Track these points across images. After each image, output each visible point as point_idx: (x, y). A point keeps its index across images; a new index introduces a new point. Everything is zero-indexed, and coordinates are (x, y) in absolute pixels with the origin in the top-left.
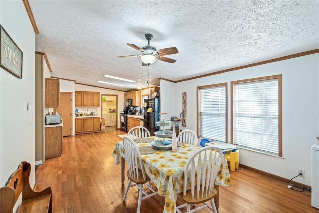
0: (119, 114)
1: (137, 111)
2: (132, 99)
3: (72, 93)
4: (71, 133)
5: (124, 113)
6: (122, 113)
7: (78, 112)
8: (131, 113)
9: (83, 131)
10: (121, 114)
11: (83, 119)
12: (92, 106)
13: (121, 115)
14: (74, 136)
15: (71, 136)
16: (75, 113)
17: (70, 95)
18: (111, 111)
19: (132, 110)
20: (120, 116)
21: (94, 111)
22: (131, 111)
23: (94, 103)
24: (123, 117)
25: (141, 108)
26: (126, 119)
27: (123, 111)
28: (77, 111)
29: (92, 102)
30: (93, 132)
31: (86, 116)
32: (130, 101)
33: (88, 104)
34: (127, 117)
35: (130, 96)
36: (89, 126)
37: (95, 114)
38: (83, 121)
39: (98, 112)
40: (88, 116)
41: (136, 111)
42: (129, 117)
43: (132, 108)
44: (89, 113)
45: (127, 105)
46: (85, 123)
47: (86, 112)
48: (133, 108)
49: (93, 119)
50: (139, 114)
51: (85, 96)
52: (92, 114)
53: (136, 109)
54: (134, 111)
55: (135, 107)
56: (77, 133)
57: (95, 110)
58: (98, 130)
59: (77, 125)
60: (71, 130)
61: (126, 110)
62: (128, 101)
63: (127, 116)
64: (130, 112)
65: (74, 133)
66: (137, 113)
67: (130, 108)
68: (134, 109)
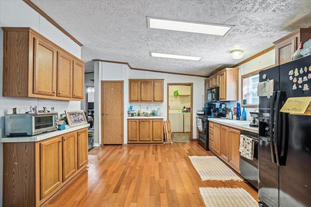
0: (195, 116)
1: (230, 110)
2: (218, 87)
3: (123, 81)
4: (123, 140)
5: (203, 113)
6: (200, 113)
7: (133, 111)
8: (217, 114)
9: (138, 139)
10: (198, 114)
11: (138, 121)
12: (153, 101)
13: (198, 116)
14: (125, 145)
15: (121, 145)
16: (128, 111)
17: (120, 84)
18: (185, 109)
19: (218, 109)
20: (197, 118)
21: (156, 110)
22: (216, 110)
23: (155, 96)
24: (200, 120)
25: (238, 105)
26: (206, 124)
27: (202, 109)
28: (131, 108)
29: (152, 95)
30: (152, 142)
31: (145, 116)
32: (214, 90)
33: (146, 99)
34: (208, 122)
35: (213, 83)
36: (146, 132)
37: (158, 114)
38: (138, 123)
39: (162, 111)
40: (147, 116)
41: (227, 110)
42: (211, 122)
43: (217, 105)
44: (149, 112)
45: (210, 98)
46: (141, 127)
47: (146, 111)
48: (221, 105)
49: (153, 122)
50: (235, 117)
51: (142, 86)
52: (153, 114)
53: (227, 107)
54: (223, 110)
55: (224, 102)
56: (131, 141)
57: (158, 107)
58: (160, 139)
59: (130, 129)
60: (122, 136)
61: (208, 108)
62: (211, 92)
63: (209, 119)
64: (215, 112)
65: (125, 142)
66: (229, 115)
67: (215, 105)
68: (223, 106)
